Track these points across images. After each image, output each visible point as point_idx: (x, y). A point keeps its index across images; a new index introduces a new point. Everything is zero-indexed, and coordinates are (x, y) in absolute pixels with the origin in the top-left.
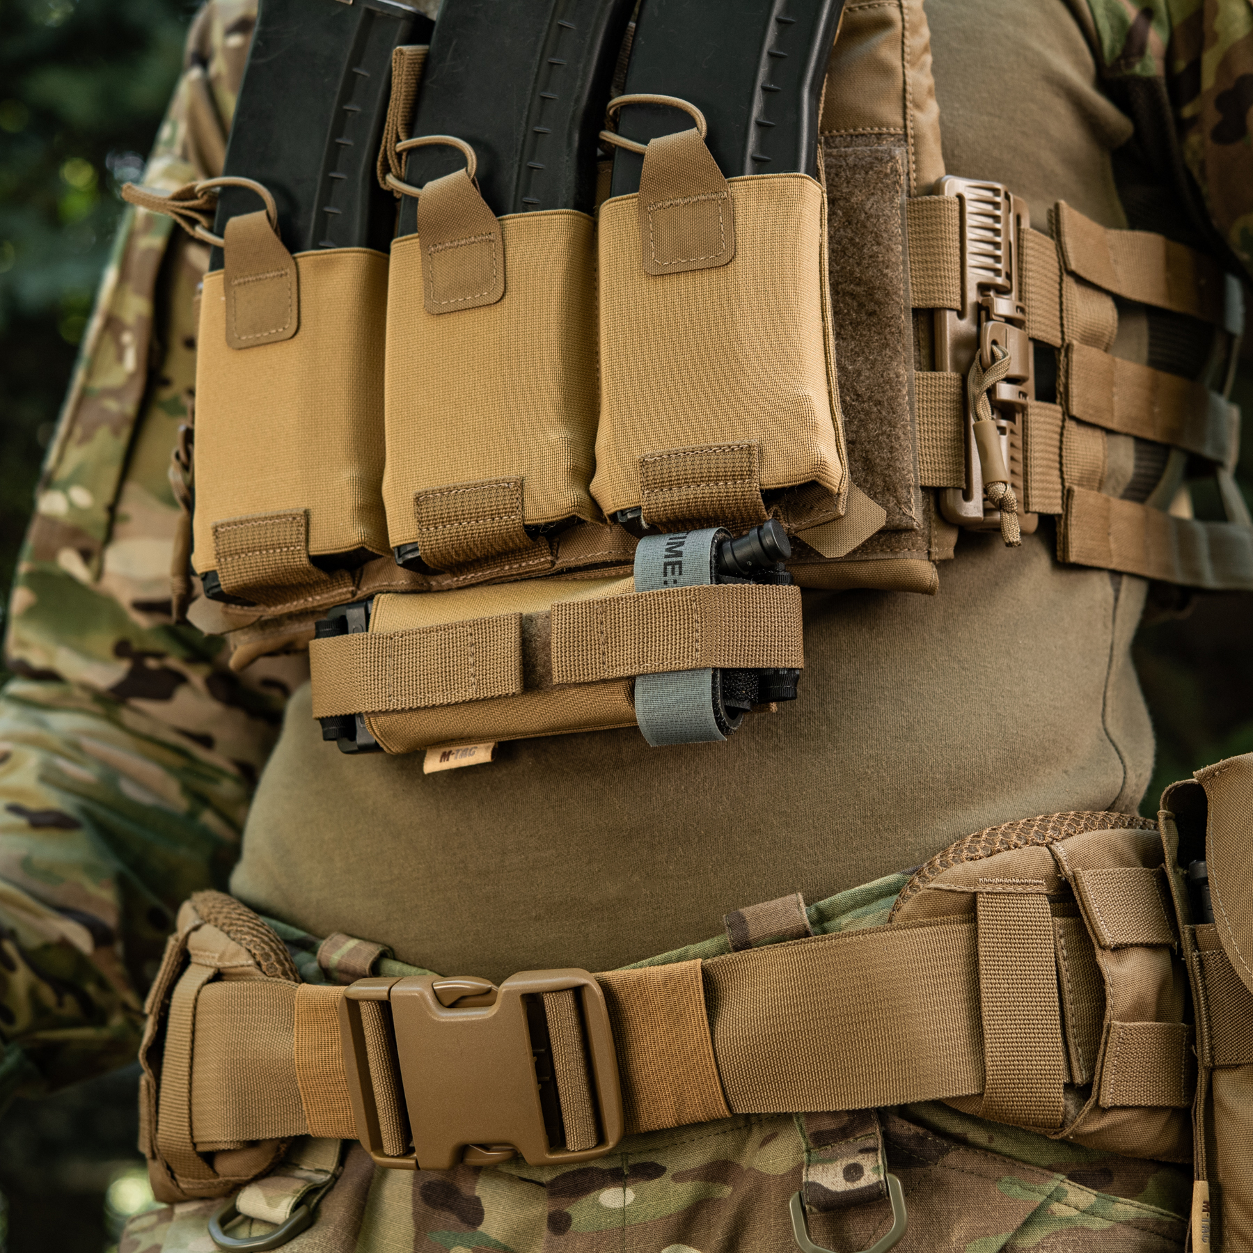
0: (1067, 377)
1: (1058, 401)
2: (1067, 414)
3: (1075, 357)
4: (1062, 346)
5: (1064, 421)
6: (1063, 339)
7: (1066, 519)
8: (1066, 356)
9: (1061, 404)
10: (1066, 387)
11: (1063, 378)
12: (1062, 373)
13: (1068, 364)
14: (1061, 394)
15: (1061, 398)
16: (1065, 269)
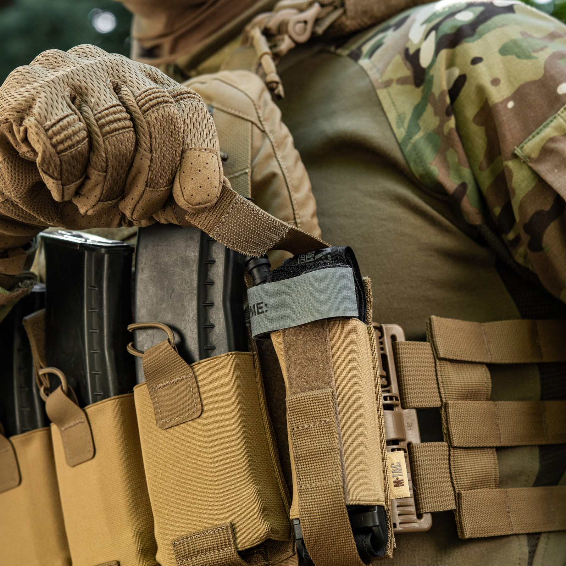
0: (447, 424)
1: (445, 439)
2: (451, 446)
3: (450, 410)
4: (442, 405)
5: (449, 451)
6: (442, 401)
7: (459, 512)
8: (445, 411)
9: (447, 441)
10: (448, 429)
11: (445, 424)
12: (444, 422)
13: (446, 416)
14: (446, 434)
15: (446, 437)
16: (437, 357)
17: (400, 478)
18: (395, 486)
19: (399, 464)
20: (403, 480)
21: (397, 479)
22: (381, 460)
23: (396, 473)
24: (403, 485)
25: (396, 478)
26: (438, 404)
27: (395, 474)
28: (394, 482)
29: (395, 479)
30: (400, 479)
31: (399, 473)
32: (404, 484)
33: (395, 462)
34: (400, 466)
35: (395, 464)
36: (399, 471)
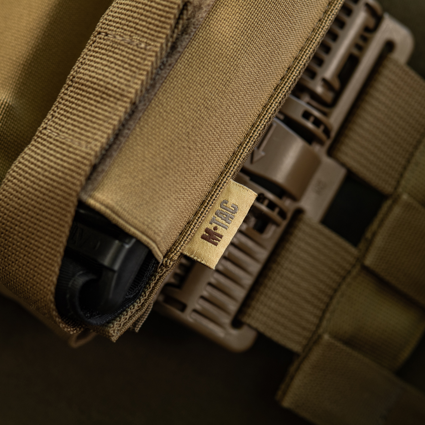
17: (220, 230)
18: (203, 237)
19: (235, 209)
20: (221, 237)
21: (215, 228)
22: (212, 182)
23: (220, 219)
24: (216, 244)
25: (214, 225)
26: (388, 189)
27: (218, 218)
28: (207, 230)
29: (211, 227)
30: (218, 231)
31: (224, 222)
32: (220, 244)
33: (232, 201)
34: (234, 212)
35: (229, 205)
36: (228, 218)
